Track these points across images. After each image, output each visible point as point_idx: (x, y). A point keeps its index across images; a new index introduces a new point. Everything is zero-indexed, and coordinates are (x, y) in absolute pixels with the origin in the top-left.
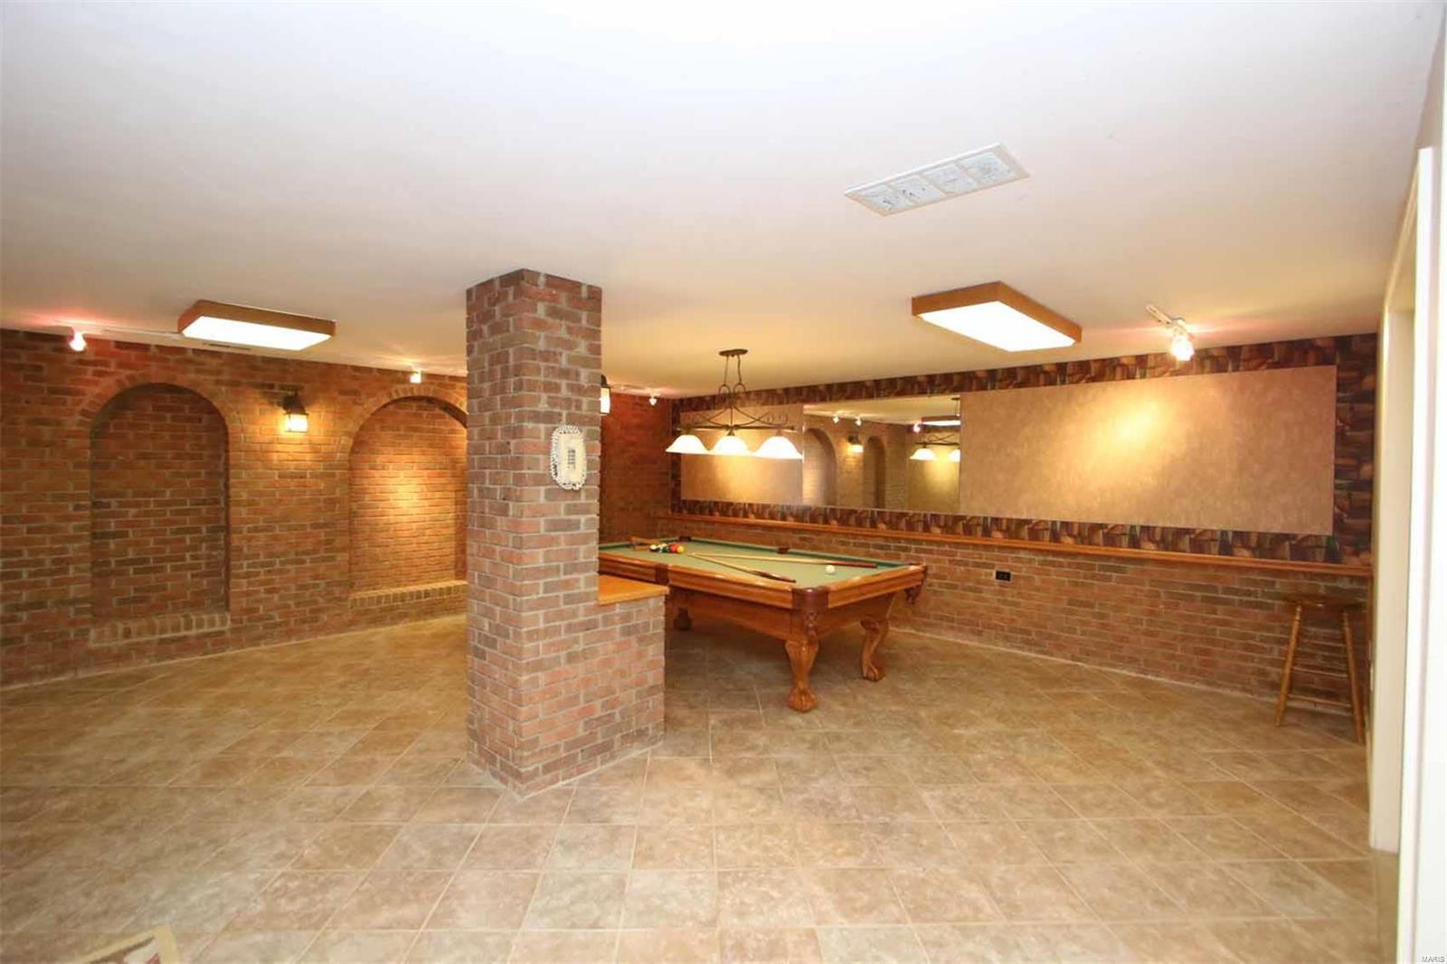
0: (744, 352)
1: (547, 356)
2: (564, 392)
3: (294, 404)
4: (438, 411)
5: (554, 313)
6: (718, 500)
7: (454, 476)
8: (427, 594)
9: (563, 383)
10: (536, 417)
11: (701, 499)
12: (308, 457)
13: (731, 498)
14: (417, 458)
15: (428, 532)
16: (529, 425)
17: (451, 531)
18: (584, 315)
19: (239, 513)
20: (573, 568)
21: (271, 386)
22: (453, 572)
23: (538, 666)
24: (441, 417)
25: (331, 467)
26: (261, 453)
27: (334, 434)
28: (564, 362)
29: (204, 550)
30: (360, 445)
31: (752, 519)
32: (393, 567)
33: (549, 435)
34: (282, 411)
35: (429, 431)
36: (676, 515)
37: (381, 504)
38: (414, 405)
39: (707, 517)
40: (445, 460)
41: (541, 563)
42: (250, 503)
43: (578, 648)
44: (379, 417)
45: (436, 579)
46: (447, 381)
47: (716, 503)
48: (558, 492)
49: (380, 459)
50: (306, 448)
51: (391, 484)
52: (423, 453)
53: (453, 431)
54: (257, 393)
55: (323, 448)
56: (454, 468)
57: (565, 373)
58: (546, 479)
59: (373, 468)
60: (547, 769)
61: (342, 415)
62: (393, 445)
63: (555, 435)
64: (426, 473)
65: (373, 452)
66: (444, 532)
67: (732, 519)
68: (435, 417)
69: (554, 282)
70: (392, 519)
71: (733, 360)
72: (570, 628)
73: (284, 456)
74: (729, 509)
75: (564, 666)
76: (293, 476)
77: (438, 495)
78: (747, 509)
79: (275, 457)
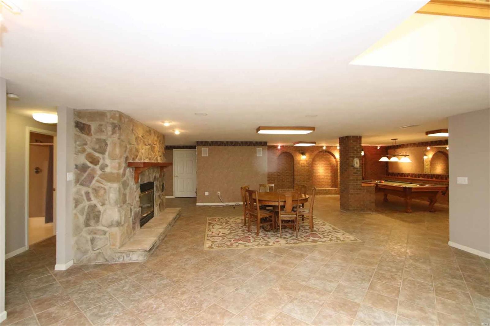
0: (397, 139)
1: (353, 148)
2: (355, 153)
3: (303, 154)
4: (327, 153)
5: (354, 141)
6: (399, 172)
7: (330, 166)
8: (326, 190)
9: (355, 151)
10: (351, 157)
11: (394, 172)
12: (306, 163)
13: (404, 172)
14: (323, 163)
15: (326, 178)
16: (350, 158)
17: (330, 178)
18: (359, 141)
19: (295, 173)
20: (357, 180)
21: (300, 151)
22: (330, 186)
23: (352, 194)
24: (327, 154)
25: (309, 165)
26: (298, 162)
27: (309, 159)
28: (355, 148)
29: (290, 179)
30: (314, 160)
31: (409, 177)
32: (319, 184)
33: (353, 160)
34: (301, 155)
35: (326, 157)
36: (388, 176)
37: (317, 172)
38: (322, 152)
39: (396, 177)
40: (328, 163)
41: (352, 178)
42: (297, 171)
43: (358, 192)
44: (317, 155)
45: (328, 187)
46: (329, 147)
47: (399, 173)
48: (354, 168)
49: (317, 163)
50: (305, 161)
51: (318, 168)
52: (324, 162)
53: (330, 157)
54: (298, 152)
55: (308, 161)
56: (330, 165)
57: (355, 150)
58: (353, 166)
59: (316, 165)
60: (354, 210)
61: (311, 155)
62: (319, 160)
63: (354, 160)
64: (325, 166)
65: (316, 162)
66: (328, 178)
67: (403, 177)
68: (326, 154)
69: (353, 137)
70: (319, 175)
71: (394, 141)
72: (357, 189)
73: (302, 163)
74: (403, 175)
75: (356, 195)
76: (303, 166)
77: (327, 170)
78: (408, 175)
79: (300, 163)
